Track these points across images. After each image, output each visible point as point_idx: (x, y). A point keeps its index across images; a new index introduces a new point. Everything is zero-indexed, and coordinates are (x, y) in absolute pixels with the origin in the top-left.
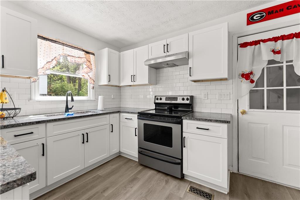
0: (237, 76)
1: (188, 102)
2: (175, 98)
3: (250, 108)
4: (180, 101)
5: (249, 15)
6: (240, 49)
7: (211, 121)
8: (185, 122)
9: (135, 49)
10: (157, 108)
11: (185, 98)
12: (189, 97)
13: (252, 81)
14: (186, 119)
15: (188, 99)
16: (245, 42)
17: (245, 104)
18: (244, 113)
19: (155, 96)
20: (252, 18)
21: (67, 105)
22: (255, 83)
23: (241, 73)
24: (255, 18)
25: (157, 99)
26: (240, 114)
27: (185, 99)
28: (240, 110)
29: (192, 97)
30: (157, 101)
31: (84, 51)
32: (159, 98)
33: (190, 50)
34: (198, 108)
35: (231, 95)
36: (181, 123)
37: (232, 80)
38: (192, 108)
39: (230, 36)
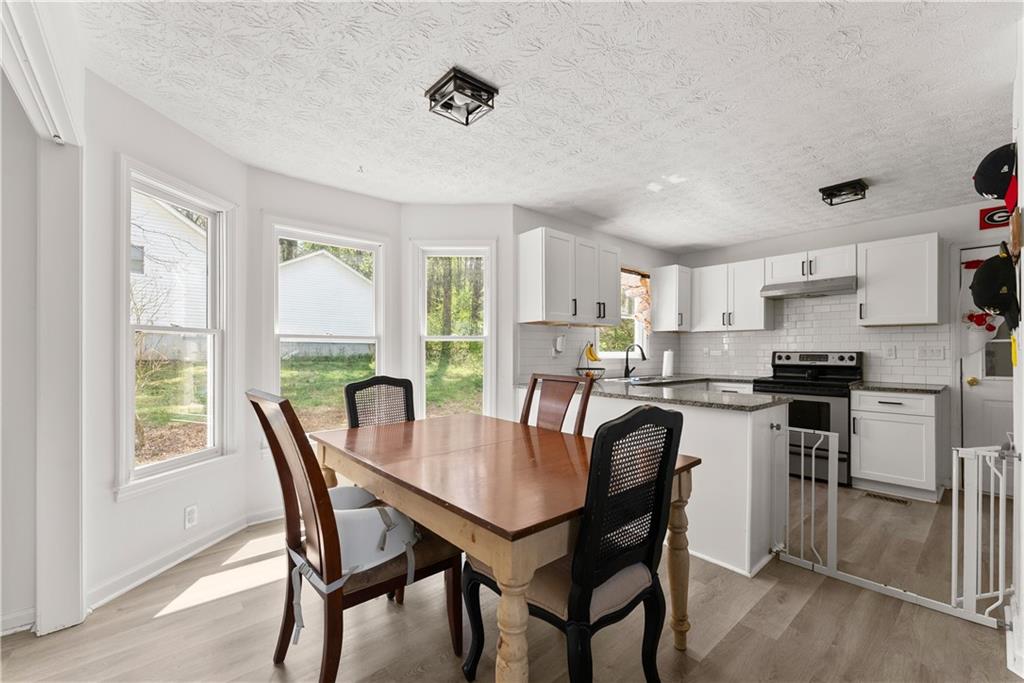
0: (959, 316)
1: (853, 363)
2: (825, 357)
3: (987, 375)
4: (833, 361)
5: (983, 213)
6: (964, 271)
7: (905, 391)
8: (856, 394)
9: (730, 265)
10: (778, 374)
11: (846, 356)
12: (854, 355)
13: (991, 328)
14: (858, 389)
15: (851, 358)
16: (976, 259)
17: (976, 366)
18: (974, 382)
19: (774, 353)
20: (991, 218)
21: (627, 367)
22: (996, 332)
23: (968, 313)
24: (996, 218)
25: (780, 358)
26: (966, 385)
27: (846, 358)
28: (967, 378)
29: (860, 355)
30: (778, 362)
31: (639, 274)
32: (784, 355)
33: (861, 273)
34: (873, 376)
35: (947, 352)
36: (848, 396)
37: (948, 326)
38: (861, 374)
39: (944, 247)
